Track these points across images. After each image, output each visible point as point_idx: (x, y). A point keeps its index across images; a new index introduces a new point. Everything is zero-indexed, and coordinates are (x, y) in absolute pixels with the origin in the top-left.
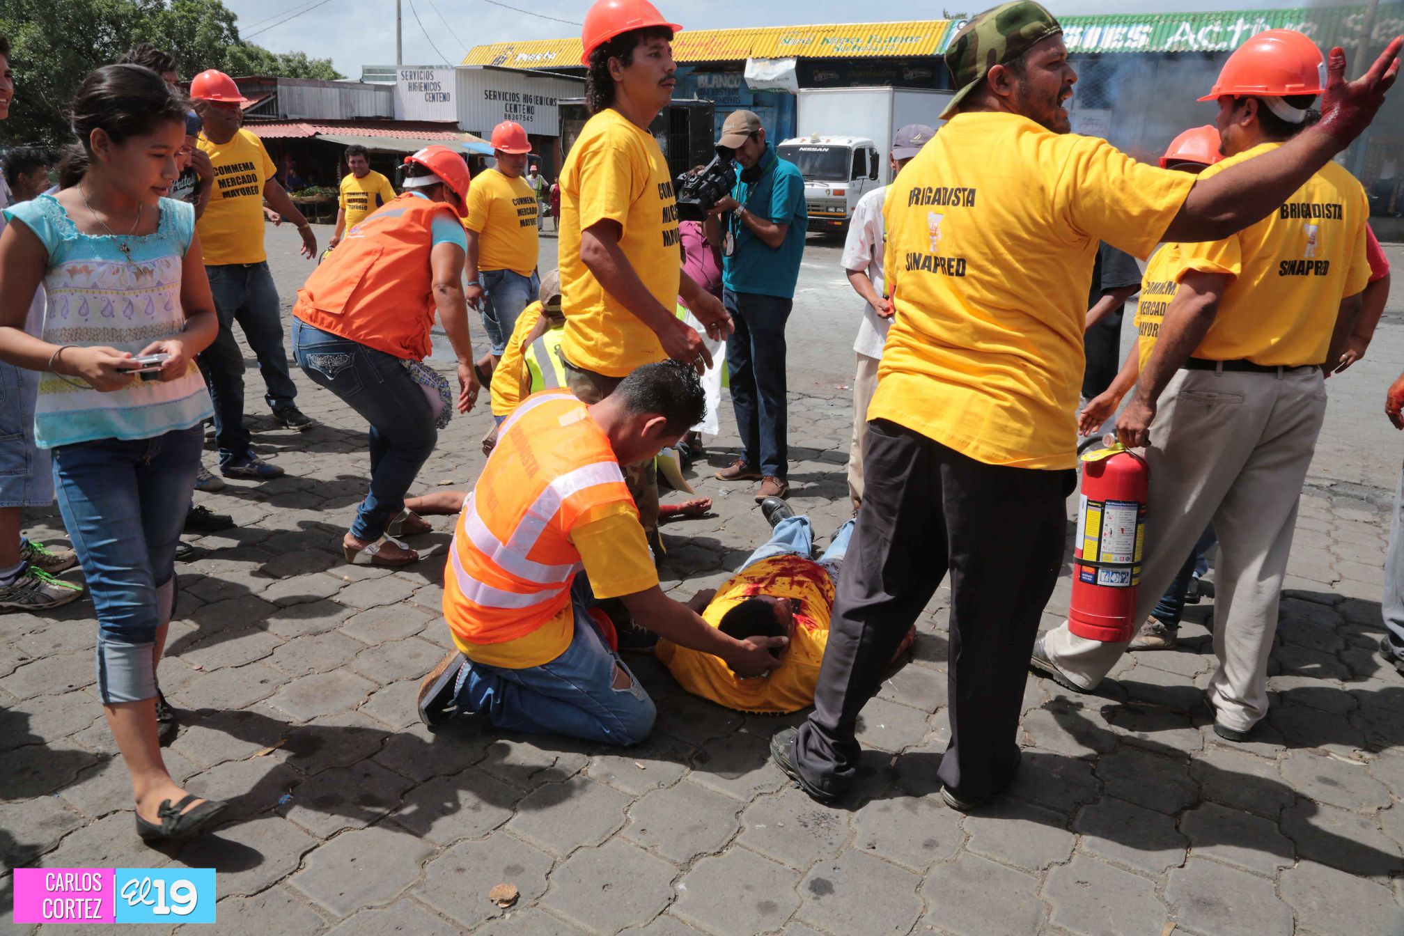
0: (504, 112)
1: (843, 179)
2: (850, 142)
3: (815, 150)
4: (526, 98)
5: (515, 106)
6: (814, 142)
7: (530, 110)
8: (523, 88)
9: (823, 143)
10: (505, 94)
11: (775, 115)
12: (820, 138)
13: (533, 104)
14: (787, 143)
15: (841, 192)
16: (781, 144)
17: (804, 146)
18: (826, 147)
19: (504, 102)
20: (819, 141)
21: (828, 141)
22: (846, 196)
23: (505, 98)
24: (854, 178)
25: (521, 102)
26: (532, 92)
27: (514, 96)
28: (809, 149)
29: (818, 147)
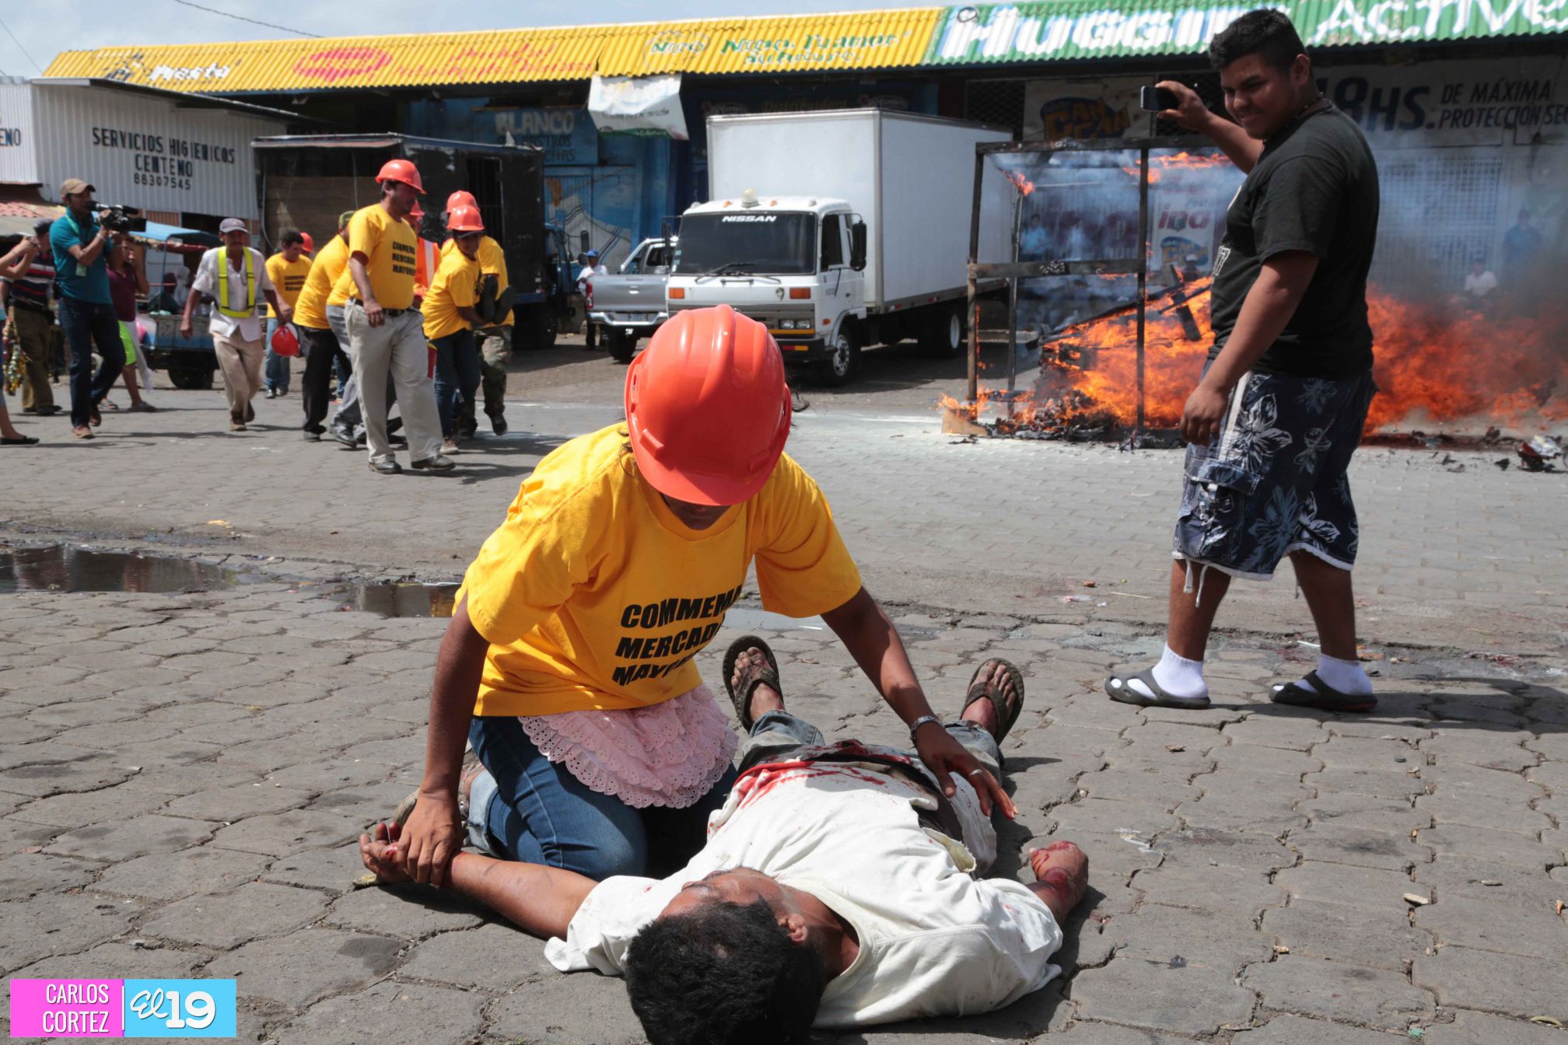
0: (133, 170)
1: (808, 269)
2: (814, 203)
3: (751, 219)
4: (176, 147)
5: (155, 160)
6: (749, 205)
7: (183, 168)
8: (168, 128)
9: (765, 205)
10: (133, 139)
11: (639, 179)
12: (760, 199)
13: (189, 158)
14: (696, 209)
15: (804, 293)
16: (688, 212)
17: (730, 214)
18: (771, 213)
19: (133, 153)
20: (756, 204)
21: (774, 203)
22: (814, 299)
23: (133, 144)
24: (824, 268)
25: (167, 153)
26: (188, 137)
27: (153, 142)
28: (741, 219)
29: (757, 214)
